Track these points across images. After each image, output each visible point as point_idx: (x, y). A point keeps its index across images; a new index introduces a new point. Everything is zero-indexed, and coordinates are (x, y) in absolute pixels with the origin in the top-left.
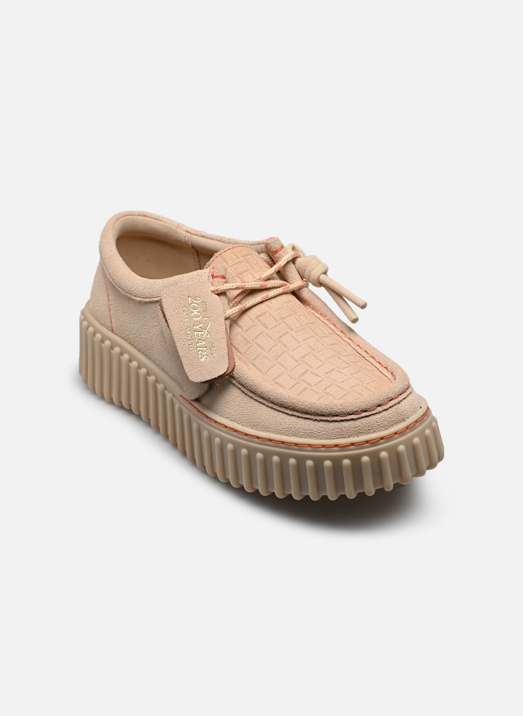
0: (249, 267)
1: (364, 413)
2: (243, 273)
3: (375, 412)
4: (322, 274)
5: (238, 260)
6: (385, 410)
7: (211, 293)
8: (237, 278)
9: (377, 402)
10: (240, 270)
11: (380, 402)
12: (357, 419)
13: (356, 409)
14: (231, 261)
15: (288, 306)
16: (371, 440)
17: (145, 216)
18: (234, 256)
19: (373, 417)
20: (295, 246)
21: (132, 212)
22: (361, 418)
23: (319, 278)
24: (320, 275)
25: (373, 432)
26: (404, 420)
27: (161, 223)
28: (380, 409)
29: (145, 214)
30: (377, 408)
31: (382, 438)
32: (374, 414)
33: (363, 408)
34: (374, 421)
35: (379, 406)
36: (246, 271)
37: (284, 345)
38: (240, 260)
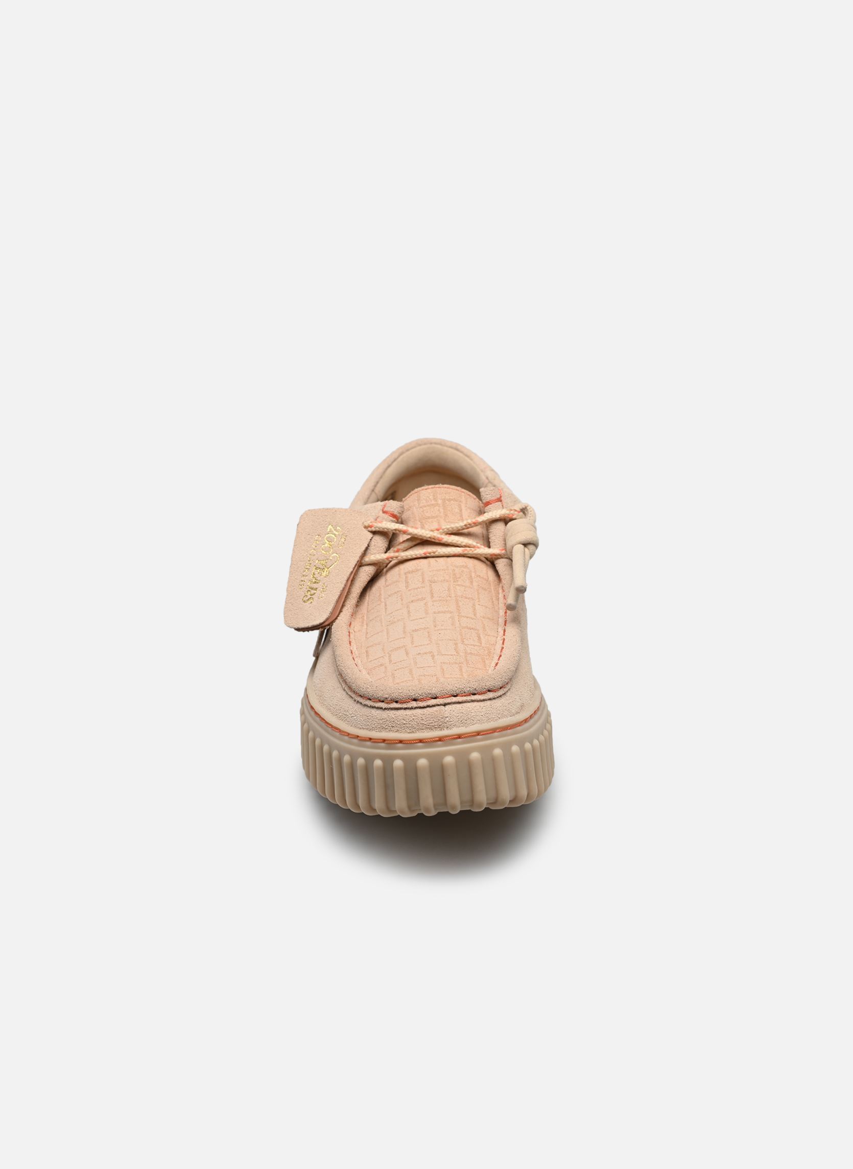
0: (442, 514)
1: (395, 704)
2: (429, 518)
3: (406, 706)
4: (520, 543)
5: (433, 502)
6: (421, 708)
7: (363, 528)
8: (419, 523)
9: (413, 694)
10: (427, 515)
11: (417, 695)
12: (385, 709)
13: (387, 696)
14: (424, 501)
15: (454, 570)
16: (388, 740)
17: (457, 450)
18: (431, 497)
19: (402, 711)
20: (528, 508)
21: (444, 440)
22: (389, 709)
23: (513, 547)
24: (515, 545)
25: (396, 732)
26: (440, 727)
27: (471, 462)
28: (414, 704)
29: (459, 447)
30: (412, 702)
31: (401, 742)
32: (405, 709)
33: (395, 696)
34: (401, 718)
35: (415, 700)
36: (433, 517)
37: (409, 611)
38: (436, 503)
